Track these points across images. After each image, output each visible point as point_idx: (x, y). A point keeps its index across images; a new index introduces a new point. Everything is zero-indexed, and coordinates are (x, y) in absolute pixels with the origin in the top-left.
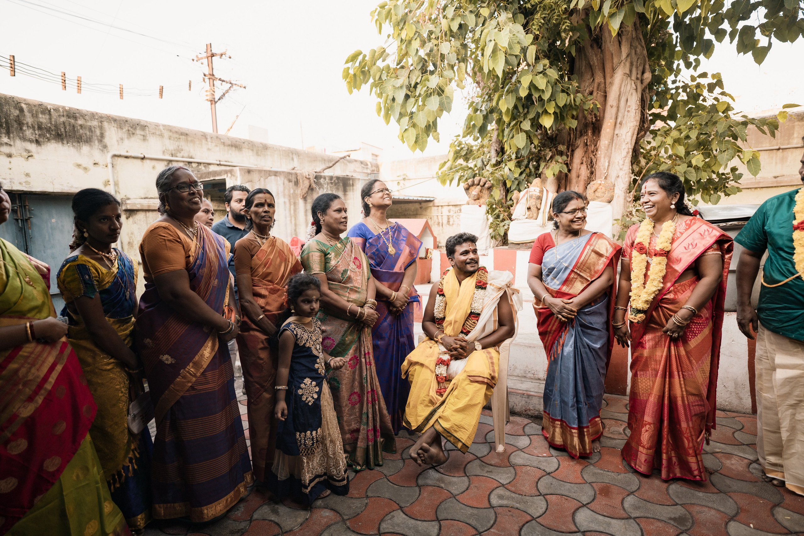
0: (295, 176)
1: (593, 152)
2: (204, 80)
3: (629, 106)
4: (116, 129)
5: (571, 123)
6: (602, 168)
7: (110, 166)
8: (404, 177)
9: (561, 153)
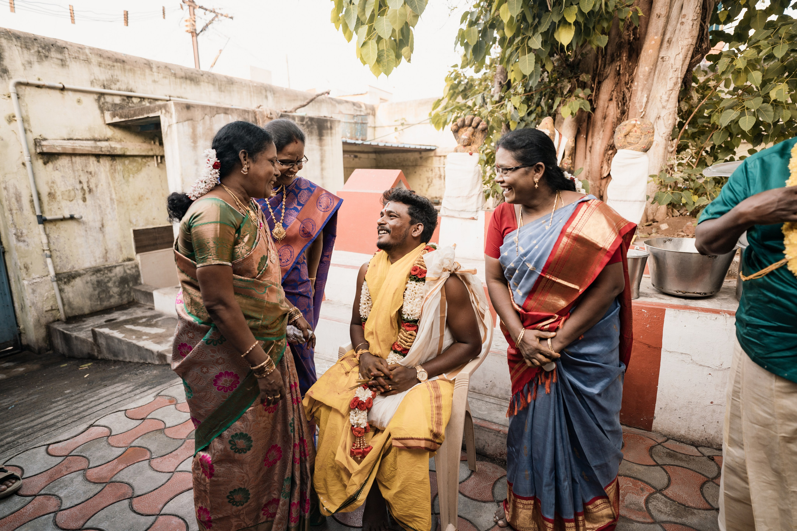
1: (626, 84)
2: (182, 7)
3: (685, 15)
5: (599, 40)
6: (637, 105)
7: (14, 96)
8: (403, 121)
9: (583, 86)
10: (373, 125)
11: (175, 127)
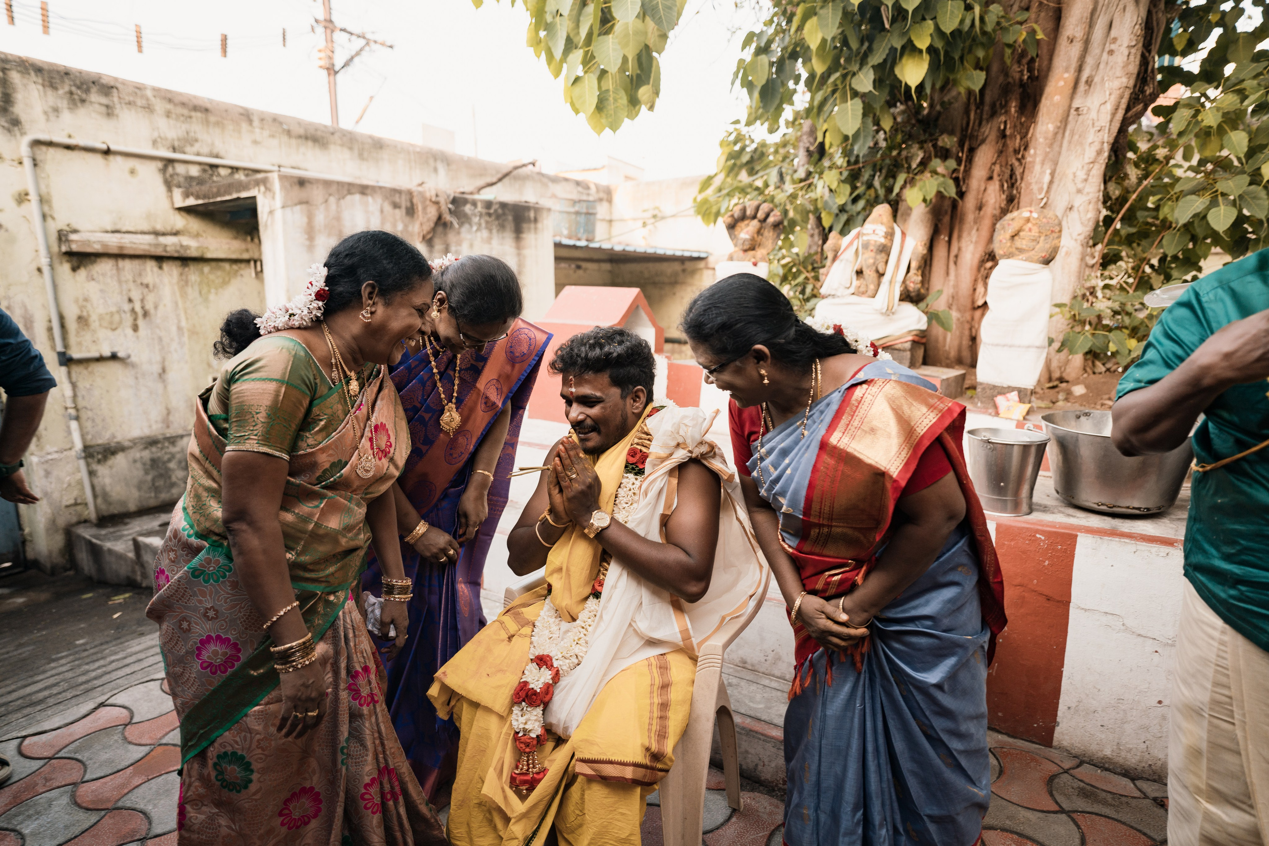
0: (408, 197)
1: (1016, 152)
3: (1115, 40)
4: (40, 87)
5: (970, 78)
6: (1035, 187)
7: (28, 163)
8: (656, 212)
9: (944, 154)
10: (608, 218)
11: (279, 214)
